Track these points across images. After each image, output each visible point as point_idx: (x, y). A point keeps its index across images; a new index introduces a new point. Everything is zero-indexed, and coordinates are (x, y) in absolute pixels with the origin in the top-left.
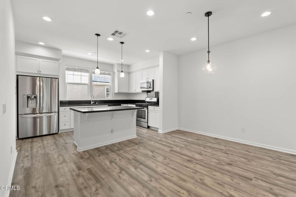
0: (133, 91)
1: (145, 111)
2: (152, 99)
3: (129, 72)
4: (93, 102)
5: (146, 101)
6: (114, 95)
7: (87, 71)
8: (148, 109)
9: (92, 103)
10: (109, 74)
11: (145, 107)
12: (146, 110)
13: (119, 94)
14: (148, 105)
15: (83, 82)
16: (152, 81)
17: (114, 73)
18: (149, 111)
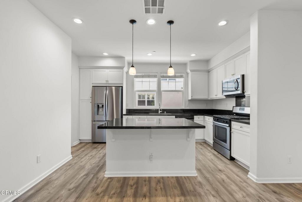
0: (213, 96)
1: (226, 129)
2: (243, 110)
3: (208, 70)
4: (161, 112)
5: (234, 111)
6: (187, 103)
7: (155, 76)
8: (230, 126)
9: (159, 112)
10: (181, 77)
11: (227, 123)
12: (228, 129)
13: (192, 101)
14: (230, 121)
15: (151, 89)
16: (240, 77)
17: (188, 74)
18: (232, 130)
